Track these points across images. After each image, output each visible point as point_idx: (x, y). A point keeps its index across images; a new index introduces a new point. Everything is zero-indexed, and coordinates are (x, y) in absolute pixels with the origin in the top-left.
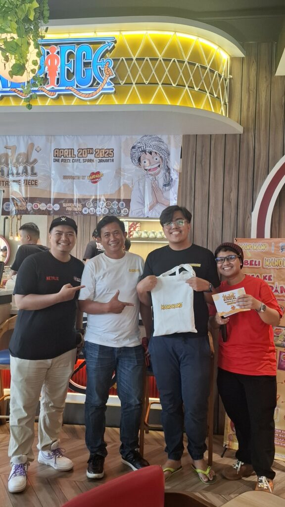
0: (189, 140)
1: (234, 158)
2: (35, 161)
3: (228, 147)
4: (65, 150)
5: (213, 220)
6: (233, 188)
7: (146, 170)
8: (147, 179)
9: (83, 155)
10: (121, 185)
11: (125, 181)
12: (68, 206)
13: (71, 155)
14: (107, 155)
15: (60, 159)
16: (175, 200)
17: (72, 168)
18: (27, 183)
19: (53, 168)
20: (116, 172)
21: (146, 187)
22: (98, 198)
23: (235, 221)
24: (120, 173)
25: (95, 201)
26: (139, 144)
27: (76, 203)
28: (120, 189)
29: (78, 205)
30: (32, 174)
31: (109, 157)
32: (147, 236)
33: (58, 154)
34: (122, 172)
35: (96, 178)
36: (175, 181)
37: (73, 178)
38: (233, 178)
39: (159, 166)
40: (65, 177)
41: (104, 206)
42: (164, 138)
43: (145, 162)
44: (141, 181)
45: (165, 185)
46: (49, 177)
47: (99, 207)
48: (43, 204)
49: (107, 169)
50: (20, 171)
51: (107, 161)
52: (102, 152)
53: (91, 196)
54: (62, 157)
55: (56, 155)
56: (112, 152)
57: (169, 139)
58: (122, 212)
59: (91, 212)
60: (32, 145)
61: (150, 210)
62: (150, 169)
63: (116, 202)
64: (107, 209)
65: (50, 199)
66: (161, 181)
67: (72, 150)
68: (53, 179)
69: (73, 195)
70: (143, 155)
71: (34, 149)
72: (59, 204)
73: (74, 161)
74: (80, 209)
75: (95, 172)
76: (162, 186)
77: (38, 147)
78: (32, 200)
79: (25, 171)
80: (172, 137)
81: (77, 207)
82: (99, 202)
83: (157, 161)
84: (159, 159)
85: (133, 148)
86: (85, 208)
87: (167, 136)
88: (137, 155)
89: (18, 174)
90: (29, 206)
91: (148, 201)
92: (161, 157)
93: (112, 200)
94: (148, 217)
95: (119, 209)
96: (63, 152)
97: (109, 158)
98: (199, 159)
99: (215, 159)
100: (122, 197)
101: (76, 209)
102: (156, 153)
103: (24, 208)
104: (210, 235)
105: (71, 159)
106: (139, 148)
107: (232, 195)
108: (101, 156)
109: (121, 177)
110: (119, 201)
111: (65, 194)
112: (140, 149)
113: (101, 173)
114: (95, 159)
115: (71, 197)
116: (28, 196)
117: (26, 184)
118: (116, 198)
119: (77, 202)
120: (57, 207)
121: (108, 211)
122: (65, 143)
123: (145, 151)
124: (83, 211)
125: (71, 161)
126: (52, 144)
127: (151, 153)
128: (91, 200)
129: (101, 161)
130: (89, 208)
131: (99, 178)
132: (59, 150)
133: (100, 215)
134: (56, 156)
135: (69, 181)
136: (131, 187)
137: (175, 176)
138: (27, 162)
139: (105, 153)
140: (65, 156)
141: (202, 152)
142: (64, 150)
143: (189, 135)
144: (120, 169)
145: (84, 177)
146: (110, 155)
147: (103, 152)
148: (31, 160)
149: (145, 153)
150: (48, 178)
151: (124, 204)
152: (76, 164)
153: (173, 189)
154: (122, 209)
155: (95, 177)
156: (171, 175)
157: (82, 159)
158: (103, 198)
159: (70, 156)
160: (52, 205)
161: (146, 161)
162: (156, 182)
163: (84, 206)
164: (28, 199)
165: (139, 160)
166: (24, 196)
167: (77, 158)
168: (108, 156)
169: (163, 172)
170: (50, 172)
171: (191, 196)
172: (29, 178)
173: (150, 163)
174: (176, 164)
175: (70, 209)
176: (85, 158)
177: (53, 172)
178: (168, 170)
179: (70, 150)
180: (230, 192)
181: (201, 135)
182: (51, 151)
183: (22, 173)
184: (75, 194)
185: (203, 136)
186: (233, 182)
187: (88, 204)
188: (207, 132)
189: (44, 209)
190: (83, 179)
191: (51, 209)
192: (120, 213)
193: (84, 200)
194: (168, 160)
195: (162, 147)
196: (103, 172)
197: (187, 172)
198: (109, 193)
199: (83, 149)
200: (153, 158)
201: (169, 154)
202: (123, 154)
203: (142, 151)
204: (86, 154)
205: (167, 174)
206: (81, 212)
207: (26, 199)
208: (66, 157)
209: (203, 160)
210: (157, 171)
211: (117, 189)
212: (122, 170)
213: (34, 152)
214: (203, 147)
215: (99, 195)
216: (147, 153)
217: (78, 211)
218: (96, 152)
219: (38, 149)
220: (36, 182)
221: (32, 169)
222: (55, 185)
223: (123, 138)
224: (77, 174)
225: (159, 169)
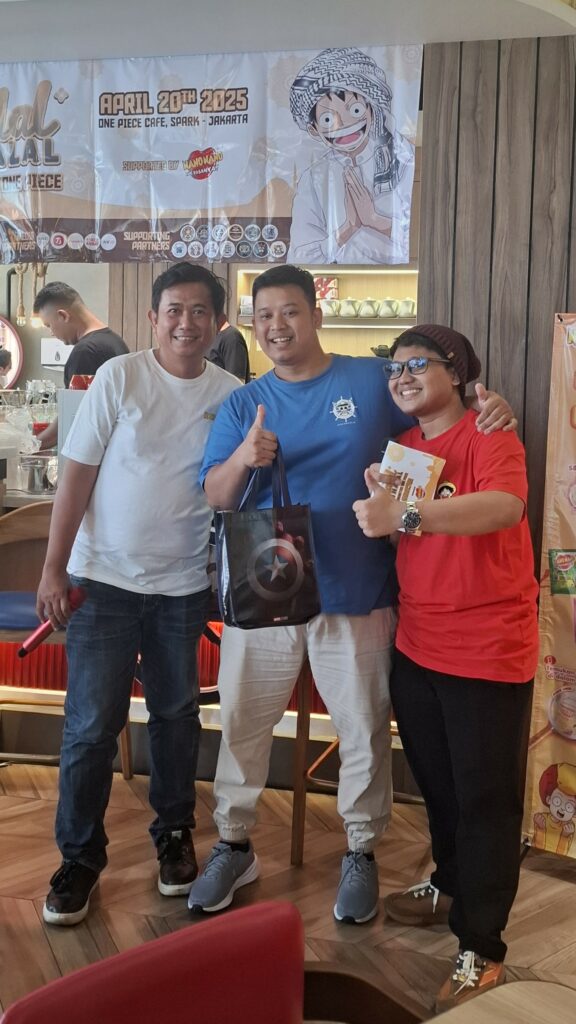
0: (442, 58)
1: (562, 101)
2: (55, 126)
3: (544, 72)
4: (128, 96)
5: (503, 268)
6: (559, 180)
7: (330, 140)
8: (333, 164)
9: (173, 109)
10: (268, 181)
11: (277, 170)
12: (136, 240)
13: (142, 107)
14: (231, 105)
15: (116, 118)
16: (405, 215)
17: (143, 141)
18: (37, 182)
19: (98, 143)
20: (254, 149)
21: (331, 185)
22: (210, 216)
23: (562, 265)
24: (265, 152)
25: (202, 223)
26: (311, 74)
27: (157, 230)
28: (263, 193)
29: (160, 236)
30: (47, 160)
31: (237, 109)
32: (353, 313)
33: (109, 105)
34: (269, 149)
35: (205, 166)
36: (405, 166)
37: (147, 166)
38: (559, 156)
39: (364, 129)
40: (129, 166)
41: (223, 238)
42: (377, 55)
43: (327, 120)
44: (318, 170)
45: (379, 179)
46: (90, 167)
47: (213, 240)
48: (76, 236)
49: (228, 141)
50: (20, 153)
51: (232, 120)
52: (219, 96)
53: (193, 212)
54: (121, 115)
55: (106, 109)
56: (243, 95)
57: (389, 57)
58: (271, 250)
59: (193, 253)
60: (47, 86)
61: (340, 245)
62: (341, 138)
63: (256, 226)
64: (232, 245)
65: (93, 221)
66: (369, 171)
67: (145, 95)
68: (99, 172)
69: (148, 211)
70: (322, 102)
71: (52, 97)
72: (115, 234)
73: (149, 123)
74: (164, 246)
75: (202, 148)
76: (372, 180)
77: (61, 90)
78: (49, 225)
79: (31, 153)
80: (397, 51)
81: (159, 239)
82: (214, 225)
83: (358, 115)
84: (363, 110)
85: (297, 83)
86: (178, 244)
87: (384, 49)
88: (306, 102)
89: (14, 160)
90: (43, 242)
91: (335, 222)
92: (368, 105)
93: (245, 221)
94: (335, 262)
95: (262, 243)
96: (121, 102)
97: (237, 113)
98: (467, 105)
99: (511, 106)
100: (270, 213)
101: (155, 247)
102: (355, 94)
103: (30, 246)
104: (496, 308)
105: (143, 118)
106: (311, 83)
107: (555, 199)
108: (216, 108)
109: (266, 162)
110: (262, 222)
111: (130, 209)
112: (315, 85)
113: (217, 152)
114: (201, 116)
115: (146, 217)
116: (40, 216)
117: (34, 186)
118: (255, 215)
119: (160, 229)
120: (109, 242)
121: (233, 249)
122: (127, 78)
123: (326, 91)
124: (174, 251)
125: (143, 124)
126: (96, 80)
127: (342, 96)
128: (191, 222)
129: (215, 121)
130: (187, 244)
131: (211, 166)
132: (113, 95)
133: (214, 260)
134: (106, 113)
135: (139, 175)
136: (291, 185)
137: (405, 154)
138: (35, 129)
139: (227, 99)
140: (127, 112)
141: (476, 88)
142: (125, 95)
143: (441, 46)
144: (263, 140)
145: (173, 164)
146: (238, 105)
147: (222, 96)
148: (46, 124)
149: (328, 95)
150: (88, 167)
151: (276, 231)
152: (154, 130)
153: (399, 189)
154: (270, 243)
155: (202, 163)
156: (395, 152)
157: (168, 117)
158: (223, 216)
159: (139, 110)
160: (97, 237)
161: (330, 116)
162: (357, 170)
163: (175, 238)
164: (40, 224)
165: (313, 115)
166: (31, 217)
167: (156, 115)
168: (233, 108)
169: (373, 143)
170: (91, 155)
171: (446, 206)
172: (42, 169)
173: (341, 123)
174: (406, 123)
175: (141, 246)
176: (176, 116)
177: (99, 153)
178: (388, 138)
179: (139, 96)
180: (551, 192)
181: (471, 43)
182: (92, 101)
183: (25, 159)
184: (153, 207)
185: (479, 45)
186: (559, 165)
187: (185, 233)
188: (490, 34)
189: (79, 247)
190: (171, 168)
191: (96, 248)
192: (265, 252)
193: (176, 221)
194: (386, 112)
195: (372, 78)
196: (221, 148)
197: (437, 142)
198: (237, 204)
199: (170, 93)
200: (348, 108)
201: (389, 97)
202: (271, 103)
203: (321, 91)
204: (179, 103)
205: (385, 149)
206: (168, 252)
207: (35, 223)
208: (130, 113)
209: (479, 109)
210: (356, 143)
211: (257, 192)
212: (268, 141)
213: (52, 104)
214: (478, 72)
215: (214, 210)
216: (333, 96)
217: (160, 252)
218: (204, 99)
219: (62, 96)
220: (57, 178)
221: (48, 146)
222: (104, 186)
223: (272, 59)
224: (157, 156)
225: (363, 137)
